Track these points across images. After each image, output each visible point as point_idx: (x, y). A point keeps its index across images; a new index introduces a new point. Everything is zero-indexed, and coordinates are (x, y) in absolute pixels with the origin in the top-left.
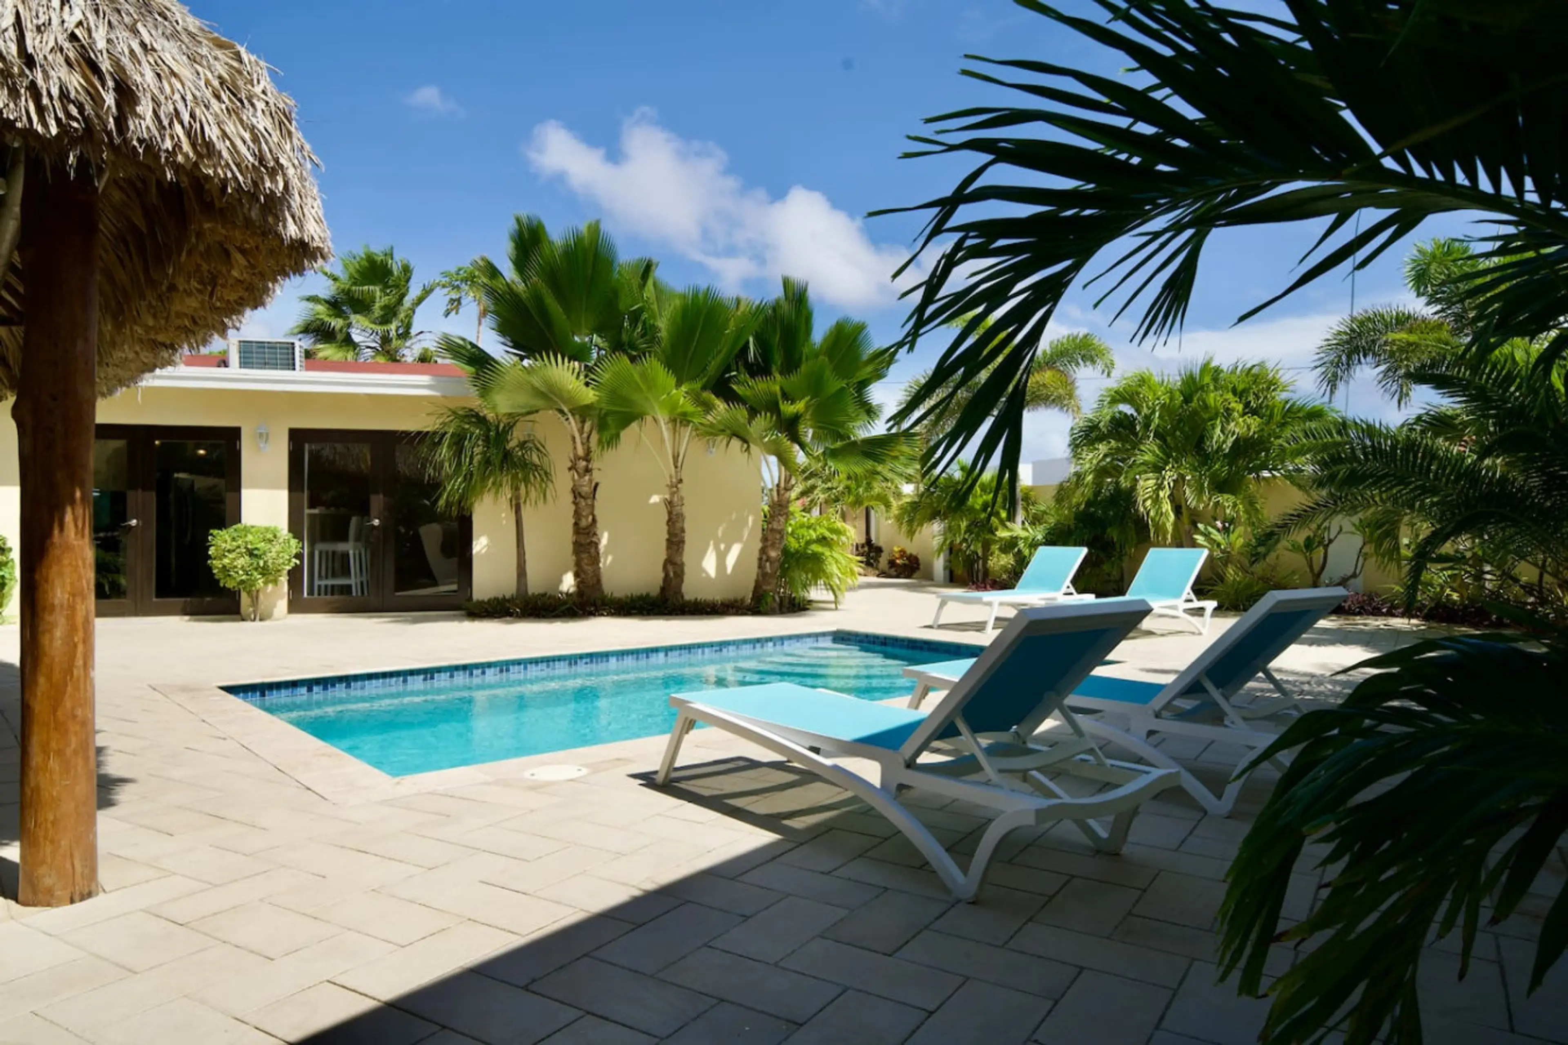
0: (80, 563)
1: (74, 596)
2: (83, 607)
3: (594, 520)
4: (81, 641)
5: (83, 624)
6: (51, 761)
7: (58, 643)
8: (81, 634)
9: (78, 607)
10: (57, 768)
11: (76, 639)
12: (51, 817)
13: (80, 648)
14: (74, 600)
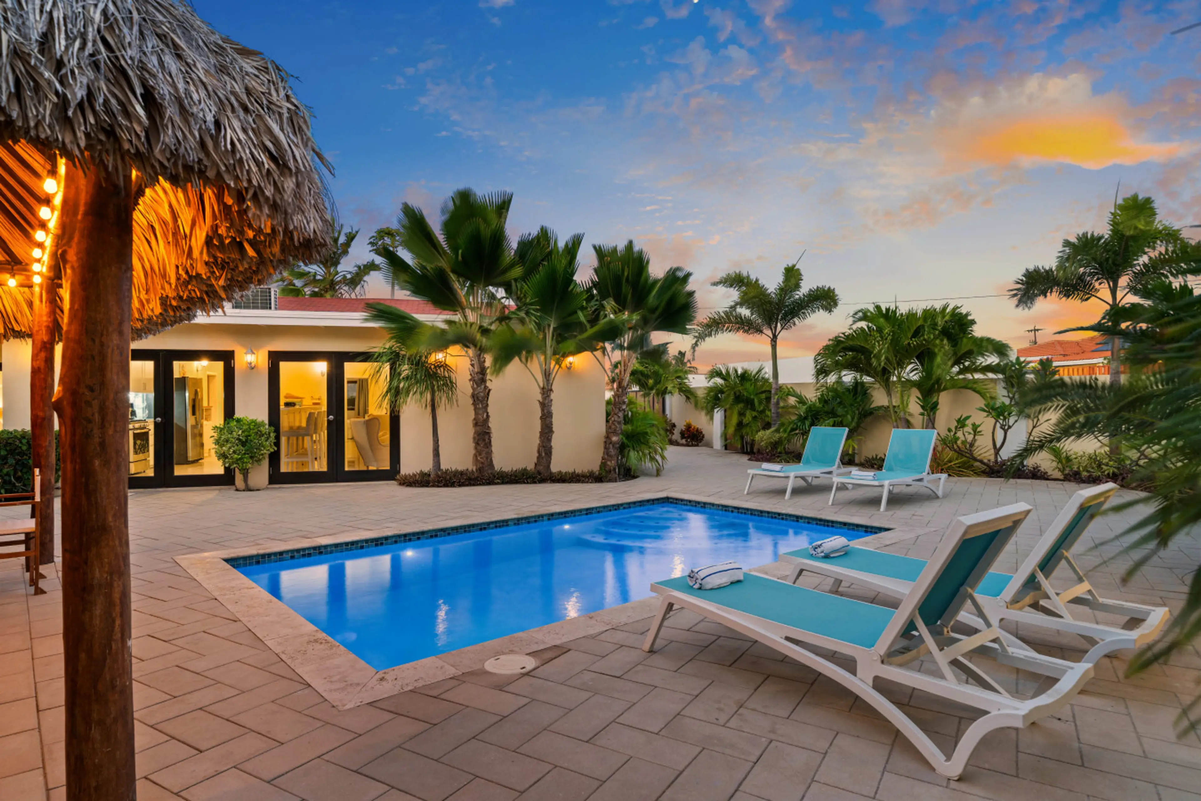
0: (117, 542)
1: (111, 574)
2: (120, 583)
3: (488, 416)
4: (119, 615)
5: (121, 599)
6: (93, 731)
7: (97, 621)
8: (118, 609)
9: (115, 584)
10: (99, 738)
11: (114, 615)
12: (94, 784)
13: (118, 622)
14: (111, 578)
